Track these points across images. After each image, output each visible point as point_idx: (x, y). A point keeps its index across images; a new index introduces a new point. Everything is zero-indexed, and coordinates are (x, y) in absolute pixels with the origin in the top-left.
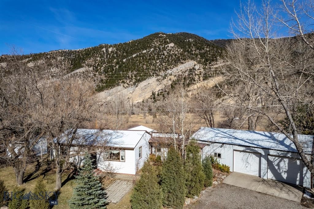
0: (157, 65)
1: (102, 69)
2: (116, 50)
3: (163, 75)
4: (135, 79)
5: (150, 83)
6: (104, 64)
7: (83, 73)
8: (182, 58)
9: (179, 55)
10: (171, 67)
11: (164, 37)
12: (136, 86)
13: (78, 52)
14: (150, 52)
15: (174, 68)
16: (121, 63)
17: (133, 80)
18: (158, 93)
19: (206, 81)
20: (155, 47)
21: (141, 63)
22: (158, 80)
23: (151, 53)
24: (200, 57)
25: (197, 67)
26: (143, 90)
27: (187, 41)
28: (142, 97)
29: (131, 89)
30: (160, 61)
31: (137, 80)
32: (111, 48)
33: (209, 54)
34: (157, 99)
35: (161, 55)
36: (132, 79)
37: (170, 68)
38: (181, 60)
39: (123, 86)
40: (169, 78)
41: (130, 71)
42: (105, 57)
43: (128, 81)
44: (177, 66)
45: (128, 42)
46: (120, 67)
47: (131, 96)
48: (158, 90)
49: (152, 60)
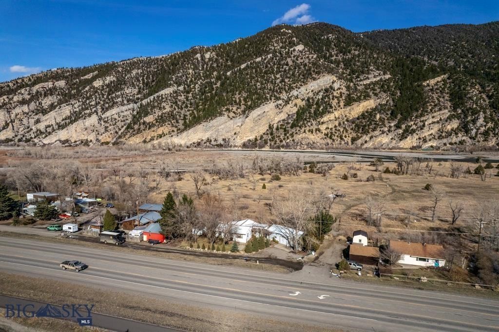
0: (277, 82)
1: (197, 88)
2: (216, 57)
3: (285, 99)
4: (245, 105)
5: (266, 110)
6: (199, 80)
7: (170, 96)
8: (314, 71)
9: (310, 65)
10: (297, 85)
11: (289, 33)
12: (246, 115)
13: (161, 60)
14: (267, 60)
15: (301, 87)
16: (223, 77)
17: (242, 106)
18: (278, 126)
19: (348, 108)
20: (275, 51)
21: (254, 78)
22: (277, 106)
23: (268, 62)
24: (343, 66)
25: (336, 86)
26: (256, 121)
27: (324, 37)
28: (255, 132)
29: (239, 121)
30: (281, 75)
31: (247, 107)
32: (209, 53)
33: (359, 61)
34: (275, 134)
35: (284, 64)
36: (240, 106)
37: (296, 87)
38: (312, 73)
39: (228, 116)
40: (294, 103)
41: (237, 93)
42: (200, 69)
43: (234, 109)
44: (307, 84)
45: (234, 42)
46: (222, 85)
47: (238, 130)
48: (278, 120)
49: (270, 73)
